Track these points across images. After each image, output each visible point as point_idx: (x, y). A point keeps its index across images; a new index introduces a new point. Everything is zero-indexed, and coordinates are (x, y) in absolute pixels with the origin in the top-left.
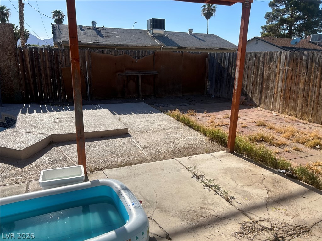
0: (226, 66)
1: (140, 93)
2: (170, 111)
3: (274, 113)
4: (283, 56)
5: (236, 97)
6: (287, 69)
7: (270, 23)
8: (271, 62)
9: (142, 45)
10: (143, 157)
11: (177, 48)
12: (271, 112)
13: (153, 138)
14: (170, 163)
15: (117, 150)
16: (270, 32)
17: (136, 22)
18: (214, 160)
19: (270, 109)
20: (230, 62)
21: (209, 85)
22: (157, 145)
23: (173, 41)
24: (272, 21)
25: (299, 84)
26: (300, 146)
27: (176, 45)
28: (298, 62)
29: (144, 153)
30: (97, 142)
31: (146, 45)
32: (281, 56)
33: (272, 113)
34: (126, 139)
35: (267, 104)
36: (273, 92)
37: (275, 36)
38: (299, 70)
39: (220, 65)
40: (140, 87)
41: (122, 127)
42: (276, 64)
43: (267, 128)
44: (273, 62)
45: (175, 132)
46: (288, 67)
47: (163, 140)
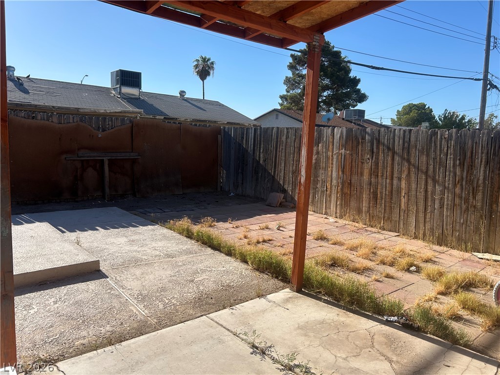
0: (251, 147)
1: (107, 190)
2: (172, 221)
3: (330, 218)
4: (337, 134)
5: (303, 195)
6: (343, 153)
7: (291, 92)
8: (319, 143)
9: (105, 110)
10: (141, 320)
11: (163, 118)
12: (325, 216)
13: (151, 277)
14: (199, 327)
15: (82, 311)
16: (291, 104)
17: (86, 76)
18: (276, 309)
19: (322, 211)
20: (256, 142)
21: (224, 176)
22: (163, 289)
23: (155, 108)
24: (294, 90)
25: (362, 174)
26: (391, 271)
27: (162, 113)
28: (358, 143)
29: (140, 311)
30: (32, 295)
31: (112, 111)
32: (334, 133)
33: (326, 218)
34: (97, 282)
35: (318, 205)
36: (325, 187)
37: (297, 109)
38: (361, 154)
39: (240, 145)
40: (107, 179)
41: (85, 257)
42: (327, 146)
43: (331, 242)
44: (323, 142)
45: (190, 260)
46: (345, 150)
47: (173, 278)
